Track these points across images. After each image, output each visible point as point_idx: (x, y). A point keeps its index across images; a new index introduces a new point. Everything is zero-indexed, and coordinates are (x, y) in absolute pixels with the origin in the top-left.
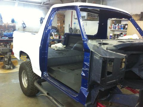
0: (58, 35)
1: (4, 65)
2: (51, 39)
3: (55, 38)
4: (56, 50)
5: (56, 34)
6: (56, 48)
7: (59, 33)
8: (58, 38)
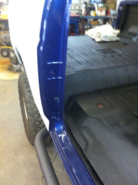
0: (105, 9)
1: (11, 64)
2: (93, 17)
3: (99, 13)
4: (99, 42)
5: (102, 7)
6: (99, 37)
7: (106, 5)
8: (103, 13)
